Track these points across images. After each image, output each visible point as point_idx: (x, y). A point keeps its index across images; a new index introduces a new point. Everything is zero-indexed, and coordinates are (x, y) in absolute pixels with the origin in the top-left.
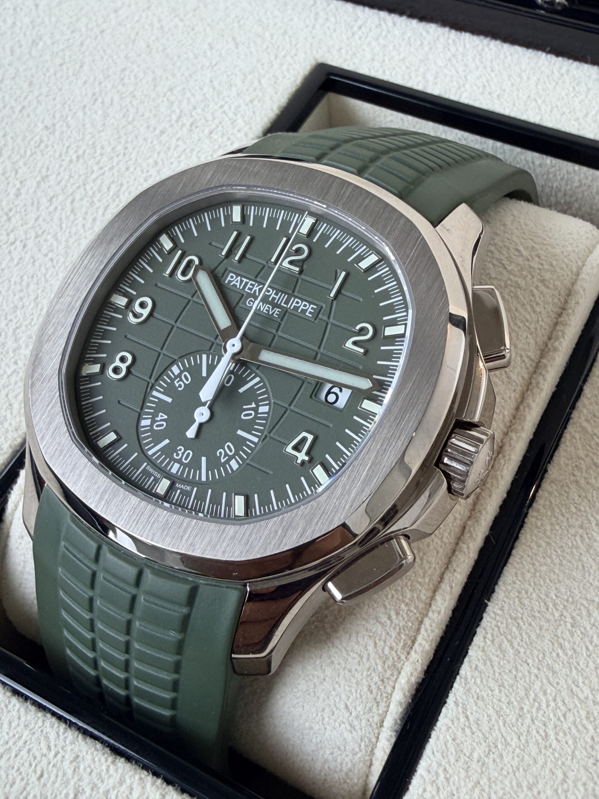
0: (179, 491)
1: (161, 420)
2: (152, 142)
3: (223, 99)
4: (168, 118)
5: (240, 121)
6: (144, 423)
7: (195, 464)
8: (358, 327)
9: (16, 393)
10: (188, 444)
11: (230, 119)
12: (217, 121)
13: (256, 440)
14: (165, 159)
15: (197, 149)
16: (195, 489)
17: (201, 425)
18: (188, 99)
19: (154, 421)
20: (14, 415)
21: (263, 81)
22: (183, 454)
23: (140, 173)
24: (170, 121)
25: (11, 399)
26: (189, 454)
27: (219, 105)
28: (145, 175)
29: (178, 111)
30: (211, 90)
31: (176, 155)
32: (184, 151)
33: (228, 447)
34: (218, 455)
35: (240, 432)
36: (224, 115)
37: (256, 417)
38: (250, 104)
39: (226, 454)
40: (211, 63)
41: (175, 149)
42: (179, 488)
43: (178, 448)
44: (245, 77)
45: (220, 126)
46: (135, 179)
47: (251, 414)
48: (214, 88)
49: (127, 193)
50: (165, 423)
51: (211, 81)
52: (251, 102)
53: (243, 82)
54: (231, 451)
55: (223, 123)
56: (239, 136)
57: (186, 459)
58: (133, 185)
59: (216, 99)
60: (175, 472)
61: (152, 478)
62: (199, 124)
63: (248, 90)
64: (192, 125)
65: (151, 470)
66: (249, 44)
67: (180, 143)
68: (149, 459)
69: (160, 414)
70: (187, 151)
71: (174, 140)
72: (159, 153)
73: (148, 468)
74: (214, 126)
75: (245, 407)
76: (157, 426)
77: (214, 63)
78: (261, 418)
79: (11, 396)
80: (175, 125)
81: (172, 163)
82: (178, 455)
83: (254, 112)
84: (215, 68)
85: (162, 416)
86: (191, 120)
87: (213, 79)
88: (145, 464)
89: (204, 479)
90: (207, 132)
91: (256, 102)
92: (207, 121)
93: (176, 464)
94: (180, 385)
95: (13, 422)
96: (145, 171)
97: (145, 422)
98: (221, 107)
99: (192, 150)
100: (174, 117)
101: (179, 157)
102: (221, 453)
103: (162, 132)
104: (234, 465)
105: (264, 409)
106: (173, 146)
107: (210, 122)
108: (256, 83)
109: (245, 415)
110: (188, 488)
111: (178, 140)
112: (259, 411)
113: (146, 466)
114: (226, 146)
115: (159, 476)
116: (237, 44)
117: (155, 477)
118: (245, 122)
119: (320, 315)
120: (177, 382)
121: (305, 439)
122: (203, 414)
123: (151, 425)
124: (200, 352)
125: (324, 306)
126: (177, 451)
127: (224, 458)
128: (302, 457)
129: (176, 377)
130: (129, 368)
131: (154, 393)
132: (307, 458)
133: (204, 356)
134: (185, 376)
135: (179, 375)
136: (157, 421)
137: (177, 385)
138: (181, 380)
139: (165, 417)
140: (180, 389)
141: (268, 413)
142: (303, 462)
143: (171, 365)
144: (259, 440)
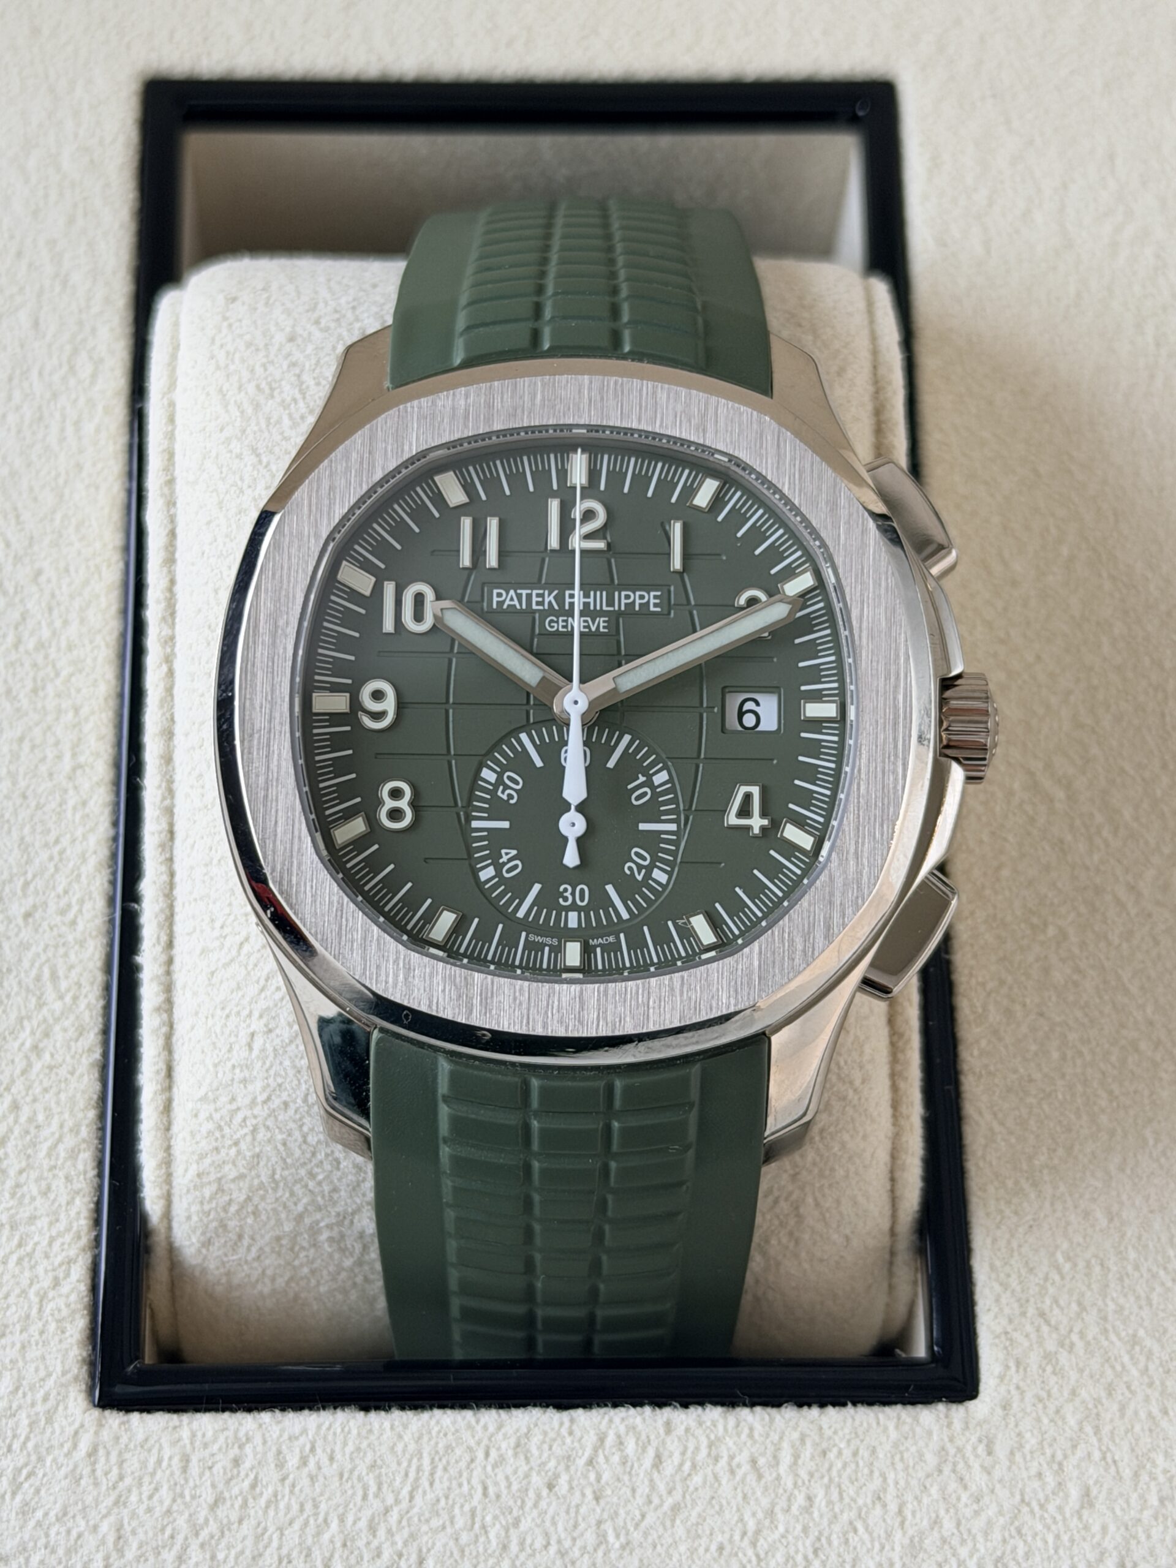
0: (598, 950)
1: (510, 860)
6: (484, 875)
7: (601, 901)
8: (742, 601)
10: (574, 876)
13: (673, 827)
16: (622, 936)
17: (580, 841)
19: (498, 868)
22: (573, 894)
26: (582, 891)
33: (637, 854)
34: (628, 872)
35: (643, 826)
37: (655, 795)
39: (640, 867)
42: (596, 946)
43: (561, 889)
47: (645, 794)
50: (518, 862)
54: (644, 859)
57: (582, 900)
60: (576, 926)
61: (547, 949)
65: (539, 939)
68: (524, 924)
69: (503, 851)
73: (532, 937)
75: (630, 787)
76: (508, 871)
78: (663, 793)
82: (566, 899)
85: (507, 854)
88: (524, 934)
89: (625, 915)
93: (570, 914)
94: (510, 794)
97: (487, 873)
102: (630, 868)
104: (660, 876)
105: (661, 778)
109: (637, 799)
110: (611, 939)
113: (527, 936)
115: (555, 942)
117: (550, 946)
119: (673, 602)
120: (503, 792)
121: (748, 797)
122: (573, 825)
123: (498, 873)
124: (515, 732)
125: (672, 588)
126: (561, 895)
127: (639, 874)
128: (757, 822)
129: (496, 786)
130: (413, 804)
131: (475, 824)
132: (765, 822)
133: (524, 737)
134: (510, 778)
135: (500, 781)
136: (504, 864)
137: (505, 797)
138: (507, 787)
139: (514, 852)
140: (512, 802)
141: (670, 780)
142: (763, 829)
143: (479, 770)
144: (679, 826)
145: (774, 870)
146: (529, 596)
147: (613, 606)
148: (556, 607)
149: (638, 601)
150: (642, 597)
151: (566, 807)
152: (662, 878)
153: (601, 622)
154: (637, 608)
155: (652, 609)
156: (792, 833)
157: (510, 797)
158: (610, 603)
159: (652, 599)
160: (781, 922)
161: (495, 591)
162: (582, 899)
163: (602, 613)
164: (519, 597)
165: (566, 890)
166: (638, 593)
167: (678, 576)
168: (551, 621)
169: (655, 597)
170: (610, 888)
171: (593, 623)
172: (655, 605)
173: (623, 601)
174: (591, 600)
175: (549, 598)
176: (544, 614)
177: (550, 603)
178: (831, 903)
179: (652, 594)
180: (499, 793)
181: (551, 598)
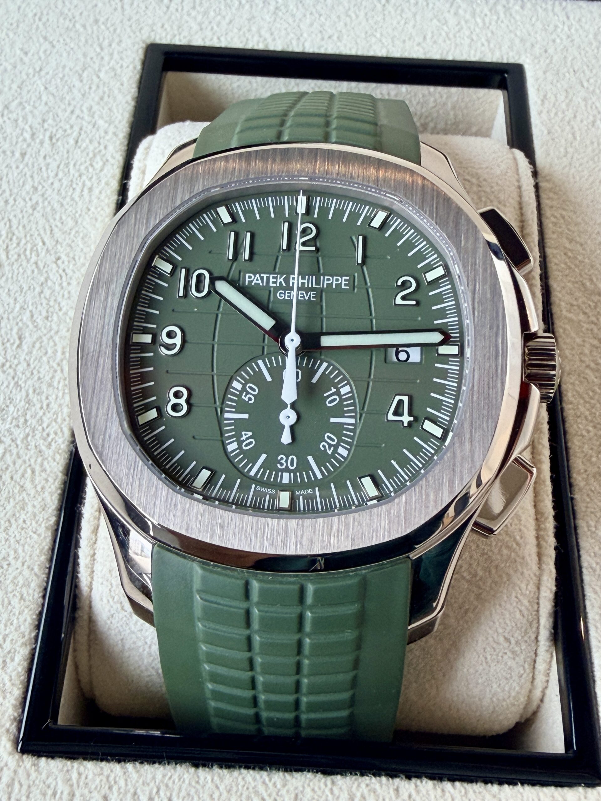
0: (301, 498)
1: (247, 439)
2: (17, 167)
3: (69, 104)
4: (21, 139)
5: (101, 122)
6: (230, 448)
7: (304, 466)
8: (399, 283)
9: (20, 472)
10: (287, 450)
11: (89, 123)
12: (76, 128)
13: (352, 421)
14: (42, 181)
15: (72, 163)
16: (317, 489)
17: (292, 428)
18: (31, 112)
19: (240, 443)
20: (32, 496)
21: (102, 75)
22: (287, 461)
23: (22, 203)
24: (25, 140)
25: (18, 480)
26: (292, 459)
27: (69, 111)
28: (29, 204)
29: (27, 128)
30: (51, 98)
31: (52, 174)
32: (58, 167)
33: (329, 437)
34: (323, 449)
35: (333, 420)
36: (80, 121)
37: (342, 400)
38: (102, 103)
39: (330, 446)
40: (35, 69)
41: (47, 169)
42: (300, 495)
43: (279, 458)
44: (80, 76)
45: (83, 133)
46: (22, 212)
47: (335, 400)
48: (53, 95)
49: (21, 228)
50: (252, 440)
51: (46, 88)
52: (102, 99)
53: (81, 81)
54: (333, 440)
55: (84, 128)
56: (107, 137)
58: (23, 217)
59: (63, 106)
60: (287, 482)
61: (268, 496)
62: (58, 136)
63: (90, 88)
64: (51, 138)
66: (64, 40)
67: (48, 160)
68: (254, 480)
69: (243, 433)
70: (61, 167)
71: (41, 159)
72: (32, 177)
73: (259, 488)
74: (75, 134)
75: (325, 395)
76: (246, 446)
77: (38, 69)
78: (347, 399)
79: (17, 477)
80: (33, 144)
81: (52, 184)
82: (282, 464)
83: (110, 109)
84: (43, 73)
85: (246, 435)
86: (48, 134)
87: (47, 86)
88: (254, 486)
89: (319, 476)
90: (72, 142)
91: (106, 99)
92: (65, 131)
93: (284, 474)
94: (249, 397)
95: (36, 503)
96: (27, 199)
97: (232, 447)
98: (72, 112)
99: (67, 165)
100: (27, 136)
101: (57, 175)
102: (324, 446)
103: (23, 155)
104: (342, 451)
105: (345, 390)
106: (43, 165)
107: (69, 131)
108: (94, 77)
109: (330, 402)
111: (45, 157)
112: (342, 393)
113: (256, 488)
114: (100, 151)
115: (274, 492)
116: (51, 43)
117: (270, 494)
118: (106, 122)
119: (356, 284)
120: (245, 396)
121: (401, 402)
122: (289, 417)
123: (240, 447)
124: (254, 359)
125: (356, 275)
126: (279, 462)
127: (330, 449)
128: (406, 419)
129: (241, 392)
130: (188, 401)
131: (227, 415)
132: (412, 419)
133: (260, 362)
134: (250, 387)
135: (244, 389)
136: (244, 441)
137: (246, 399)
138: (248, 393)
139: (250, 434)
140: (251, 402)
141: (351, 392)
142: (410, 423)
143: (230, 382)
144: (356, 421)
145: (416, 450)
146: (268, 279)
147: (319, 285)
148: (284, 285)
149: (335, 283)
150: (337, 280)
151: (284, 406)
152: (344, 453)
153: (312, 294)
154: (334, 286)
155: (343, 287)
156: (428, 426)
157: (250, 399)
158: (318, 283)
159: (343, 282)
160: (421, 482)
161: (248, 275)
162: (292, 464)
163: (312, 289)
164: (262, 278)
165: (282, 459)
166: (335, 278)
167: (359, 267)
168: (281, 293)
169: (346, 280)
170: (310, 458)
171: (307, 295)
172: (346, 285)
173: (326, 282)
174: (306, 281)
175: (280, 280)
176: (276, 289)
177: (281, 282)
178: (454, 470)
179: (344, 278)
180: (243, 397)
181: (282, 279)
